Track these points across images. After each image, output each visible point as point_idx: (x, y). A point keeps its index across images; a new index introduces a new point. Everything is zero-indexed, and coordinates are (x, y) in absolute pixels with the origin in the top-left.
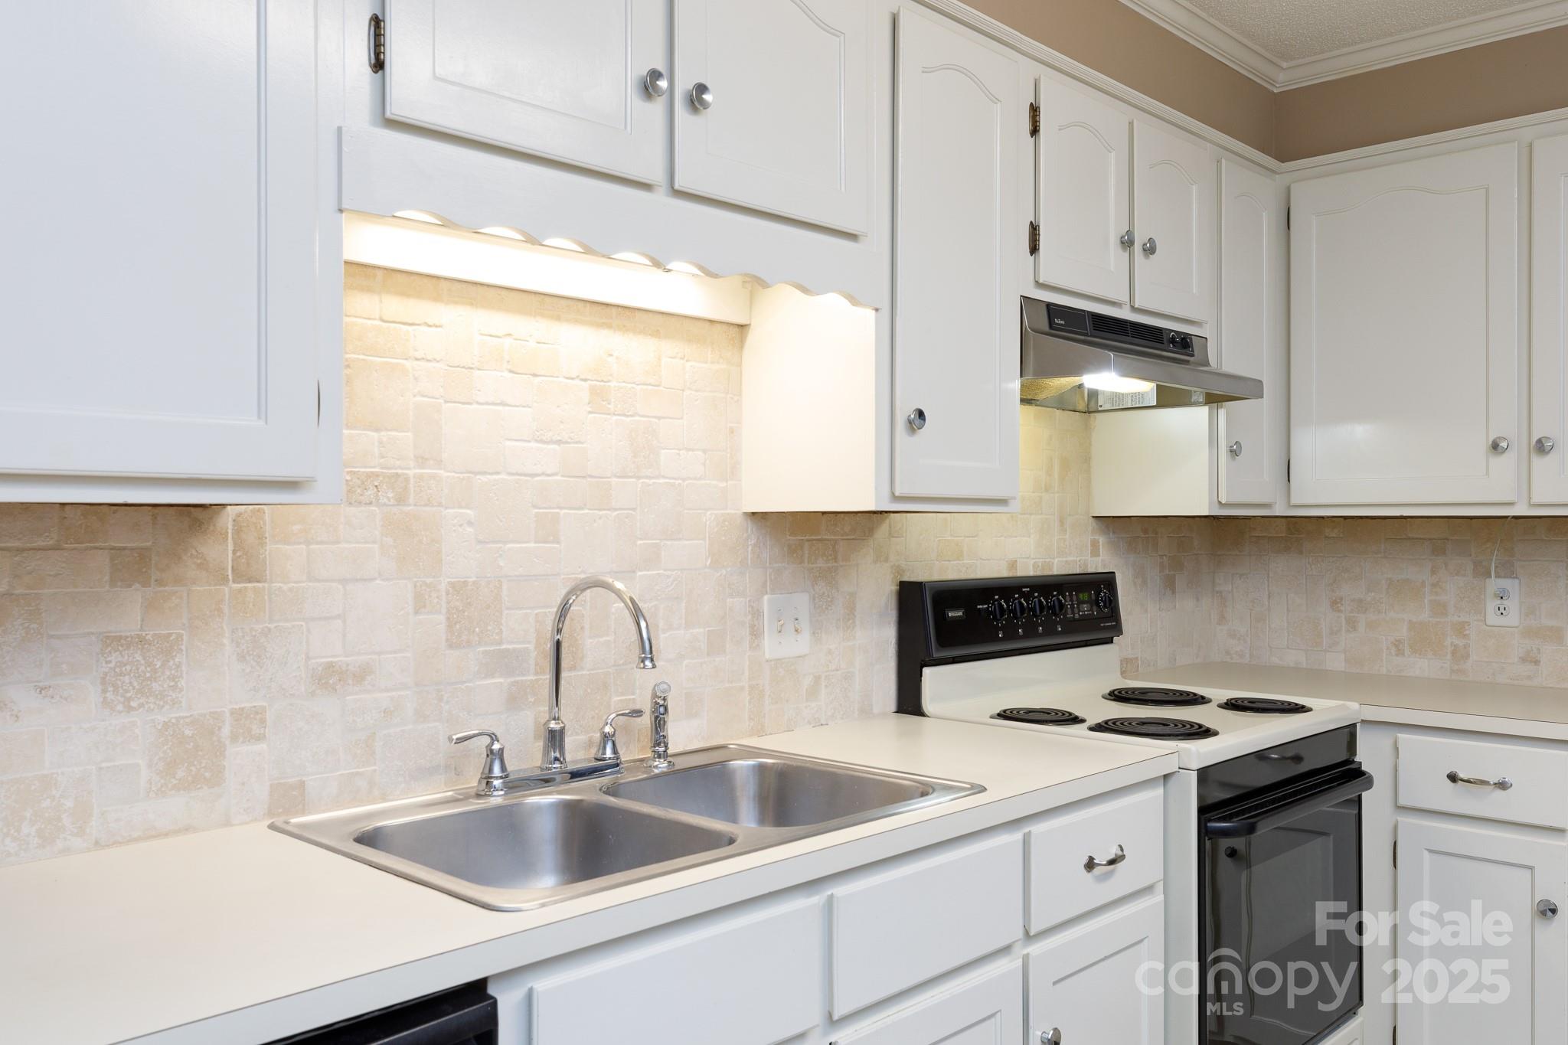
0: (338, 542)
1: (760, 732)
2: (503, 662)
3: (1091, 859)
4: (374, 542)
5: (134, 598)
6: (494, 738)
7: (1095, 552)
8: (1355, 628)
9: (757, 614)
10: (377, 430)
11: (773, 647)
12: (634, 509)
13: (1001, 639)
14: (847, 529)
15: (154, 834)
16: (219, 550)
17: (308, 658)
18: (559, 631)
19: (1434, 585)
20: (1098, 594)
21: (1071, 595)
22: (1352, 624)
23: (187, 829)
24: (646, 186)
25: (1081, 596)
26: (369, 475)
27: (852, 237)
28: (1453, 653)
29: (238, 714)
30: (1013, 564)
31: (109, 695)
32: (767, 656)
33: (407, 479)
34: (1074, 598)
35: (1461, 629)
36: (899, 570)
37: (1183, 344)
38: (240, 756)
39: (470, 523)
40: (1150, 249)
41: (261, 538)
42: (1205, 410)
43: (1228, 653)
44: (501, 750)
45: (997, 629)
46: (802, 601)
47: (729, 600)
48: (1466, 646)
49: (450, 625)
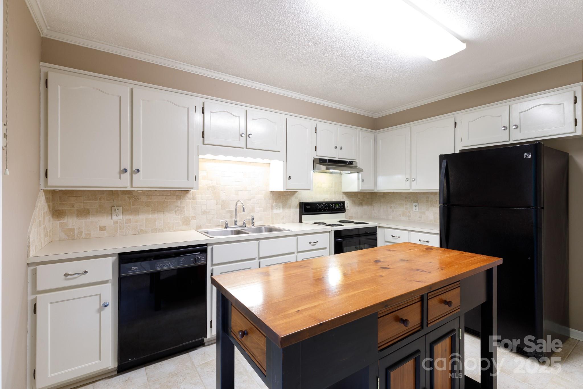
0: (205, 195)
1: (273, 224)
2: (230, 212)
3: (310, 242)
4: (211, 195)
5: (179, 202)
6: (226, 221)
7: (343, 198)
8: (393, 212)
9: (272, 206)
10: (211, 180)
11: (275, 211)
12: (251, 191)
13: (322, 211)
14: (289, 194)
15: (181, 230)
16: (189, 195)
17: (202, 210)
18: (236, 207)
19: (406, 204)
20: (340, 205)
21: (334, 205)
22: (393, 211)
23: (186, 230)
24: (243, 148)
25: (337, 205)
26: (210, 186)
27: (279, 152)
28: (409, 216)
29: (192, 216)
30: (324, 199)
31: (176, 213)
32: (274, 212)
33: (215, 187)
34: (335, 205)
35: (409, 212)
36: (300, 200)
37: (351, 163)
38: (193, 222)
39: (225, 193)
40: (341, 148)
41: (195, 194)
42: (357, 174)
43: (374, 216)
44: (227, 223)
45: (317, 210)
46: (281, 205)
47: (267, 204)
48: (410, 215)
49: (222, 206)
